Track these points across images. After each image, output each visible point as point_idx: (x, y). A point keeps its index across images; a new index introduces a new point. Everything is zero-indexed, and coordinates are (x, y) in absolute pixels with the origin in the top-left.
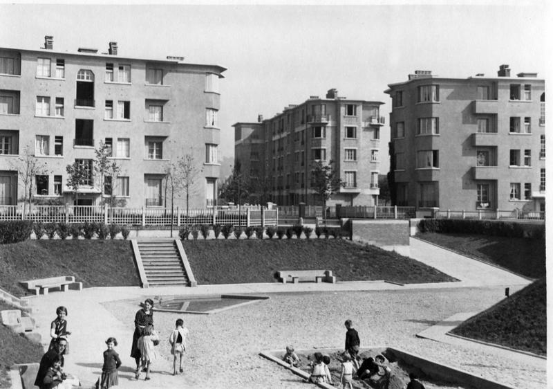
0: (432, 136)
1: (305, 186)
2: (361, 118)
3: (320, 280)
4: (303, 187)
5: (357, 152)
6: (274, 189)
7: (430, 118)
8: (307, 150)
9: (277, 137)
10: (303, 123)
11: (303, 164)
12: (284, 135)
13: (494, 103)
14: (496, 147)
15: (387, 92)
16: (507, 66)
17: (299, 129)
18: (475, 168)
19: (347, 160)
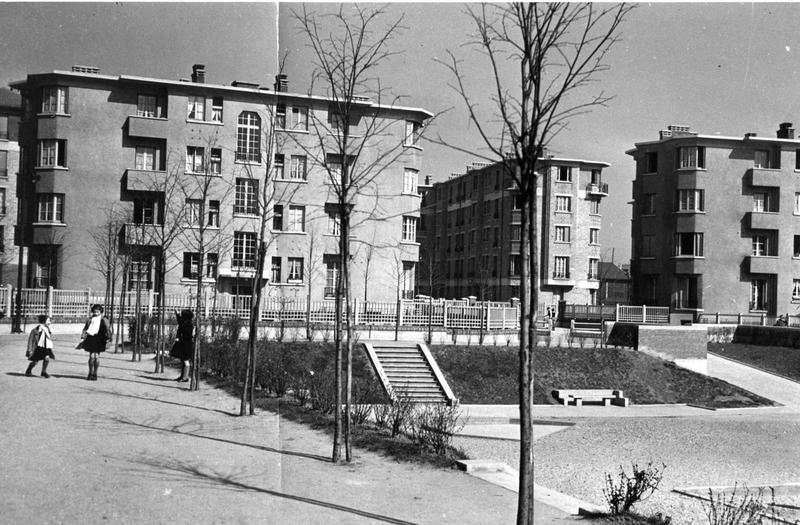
0: (695, 213)
1: (498, 275)
2: (578, 185)
3: (608, 402)
4: (494, 275)
5: (572, 230)
6: (448, 277)
7: (693, 191)
8: (502, 225)
9: (455, 207)
10: (497, 188)
11: (496, 244)
12: (467, 203)
13: (775, 173)
14: (777, 231)
15: (630, 153)
16: (790, 125)
17: (491, 197)
18: (750, 257)
19: (558, 240)
